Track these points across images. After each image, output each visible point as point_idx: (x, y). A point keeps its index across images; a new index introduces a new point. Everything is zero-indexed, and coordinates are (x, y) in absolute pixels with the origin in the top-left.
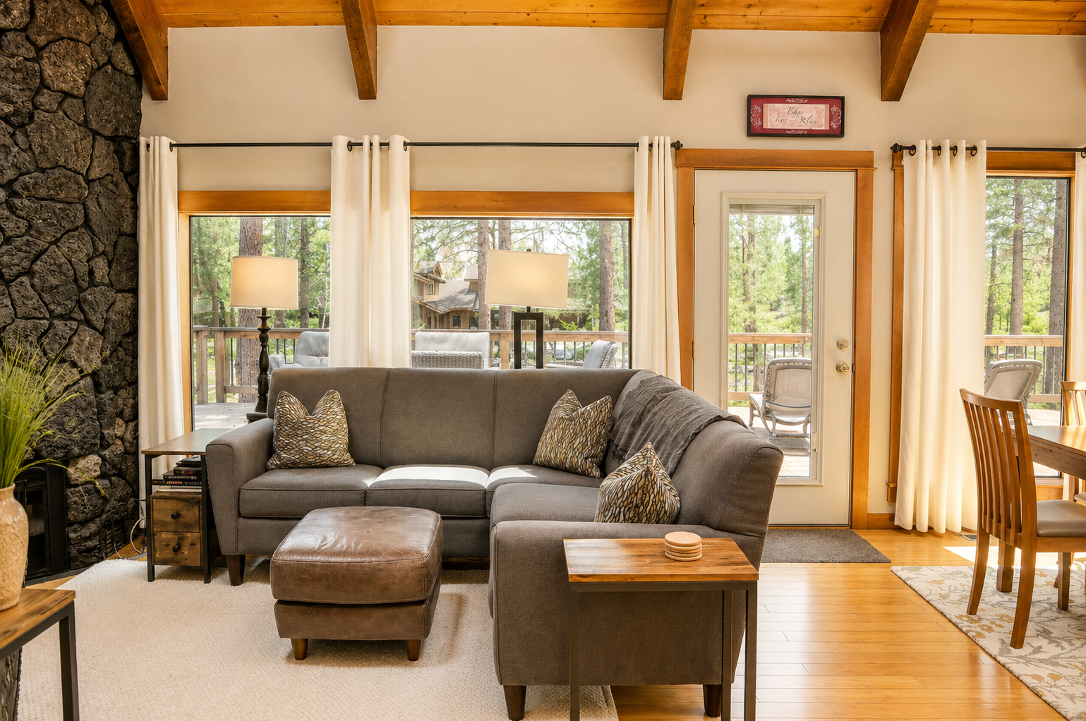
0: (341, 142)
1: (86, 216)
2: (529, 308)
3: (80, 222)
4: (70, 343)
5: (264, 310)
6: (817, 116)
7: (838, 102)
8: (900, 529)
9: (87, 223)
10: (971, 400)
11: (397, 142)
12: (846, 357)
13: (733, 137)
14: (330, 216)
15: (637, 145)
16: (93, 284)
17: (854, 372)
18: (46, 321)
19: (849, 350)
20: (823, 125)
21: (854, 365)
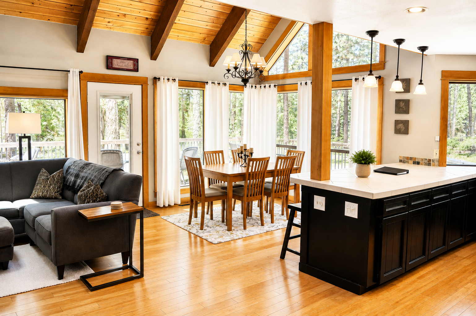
2: (25, 134)
6: (130, 65)
7: (136, 61)
8: (158, 207)
10: (187, 158)
12: (140, 148)
13: (101, 69)
15: (69, 71)
17: (143, 153)
19: (141, 146)
20: (131, 67)
21: (143, 152)
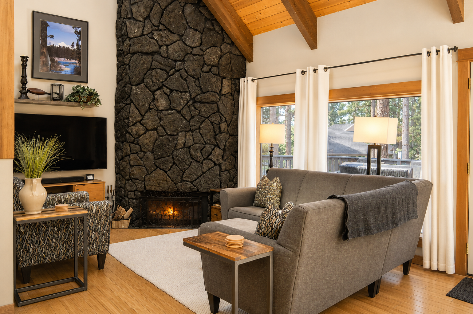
0: (299, 72)
1: (218, 108)
2: (374, 144)
3: (216, 109)
4: (211, 153)
5: (272, 144)
9: (218, 111)
11: (321, 68)
14: (294, 105)
15: (422, 54)
16: (220, 132)
18: (203, 145)
